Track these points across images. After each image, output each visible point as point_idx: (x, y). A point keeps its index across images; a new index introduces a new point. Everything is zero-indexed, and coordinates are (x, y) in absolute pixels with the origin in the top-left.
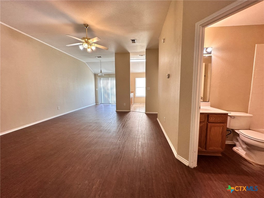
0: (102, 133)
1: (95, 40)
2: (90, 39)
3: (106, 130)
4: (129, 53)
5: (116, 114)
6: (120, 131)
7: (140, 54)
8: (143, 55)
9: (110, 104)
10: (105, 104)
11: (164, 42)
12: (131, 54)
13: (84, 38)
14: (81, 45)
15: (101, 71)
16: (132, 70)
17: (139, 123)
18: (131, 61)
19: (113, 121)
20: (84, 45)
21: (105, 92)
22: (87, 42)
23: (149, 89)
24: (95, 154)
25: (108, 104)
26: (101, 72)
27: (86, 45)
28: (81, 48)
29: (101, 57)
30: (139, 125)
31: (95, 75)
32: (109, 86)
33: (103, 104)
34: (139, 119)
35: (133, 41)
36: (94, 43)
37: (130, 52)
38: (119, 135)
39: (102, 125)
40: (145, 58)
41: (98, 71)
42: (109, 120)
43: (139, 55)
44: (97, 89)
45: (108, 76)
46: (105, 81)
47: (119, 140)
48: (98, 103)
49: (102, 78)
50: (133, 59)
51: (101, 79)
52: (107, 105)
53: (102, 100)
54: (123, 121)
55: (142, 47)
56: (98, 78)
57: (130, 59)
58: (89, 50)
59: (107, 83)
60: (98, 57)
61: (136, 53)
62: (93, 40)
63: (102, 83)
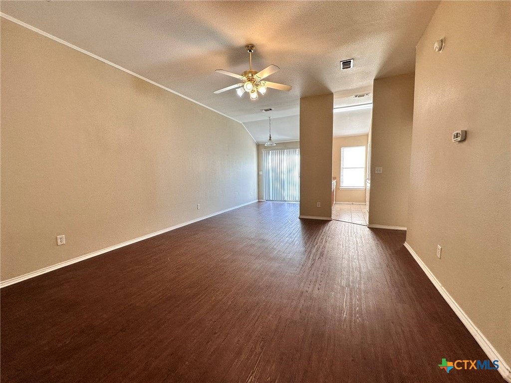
0: (277, 265)
1: (266, 73)
2: (256, 73)
3: (284, 259)
4: (332, 94)
5: (300, 224)
6: (315, 264)
7: (356, 94)
8: (363, 96)
9: (285, 201)
10: (276, 201)
11: (440, 49)
12: (335, 96)
13: (245, 74)
14: (240, 87)
15: (270, 137)
16: (338, 130)
17: (357, 250)
18: (335, 111)
19: (296, 239)
20: (245, 86)
21: (278, 178)
22: (250, 80)
23: (379, 172)
24: (269, 314)
25: (282, 201)
26: (270, 140)
27: (249, 86)
28: (240, 93)
29: (271, 110)
30: (358, 256)
31: (259, 146)
32: (285, 166)
33: (272, 201)
34: (357, 241)
35: (347, 64)
36: (264, 80)
37: (333, 91)
38: (315, 275)
39: (275, 247)
40: (372, 102)
41: (264, 138)
42: (287, 235)
43: (353, 96)
44: (261, 173)
45: (283, 146)
46: (277, 158)
47: (316, 288)
48: (263, 199)
49: (271, 152)
50: (339, 108)
51: (269, 153)
52: (280, 203)
53: (270, 193)
54: (319, 241)
55: (365, 74)
56: (264, 152)
57: (334, 107)
58: (254, 96)
59: (281, 161)
60: (266, 110)
61: (347, 93)
62: (262, 75)
63: (271, 160)
